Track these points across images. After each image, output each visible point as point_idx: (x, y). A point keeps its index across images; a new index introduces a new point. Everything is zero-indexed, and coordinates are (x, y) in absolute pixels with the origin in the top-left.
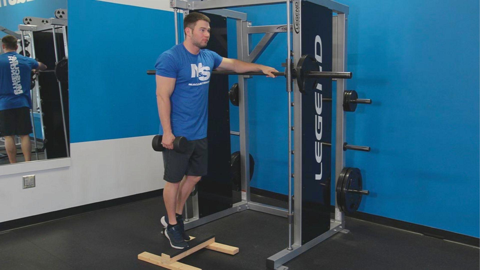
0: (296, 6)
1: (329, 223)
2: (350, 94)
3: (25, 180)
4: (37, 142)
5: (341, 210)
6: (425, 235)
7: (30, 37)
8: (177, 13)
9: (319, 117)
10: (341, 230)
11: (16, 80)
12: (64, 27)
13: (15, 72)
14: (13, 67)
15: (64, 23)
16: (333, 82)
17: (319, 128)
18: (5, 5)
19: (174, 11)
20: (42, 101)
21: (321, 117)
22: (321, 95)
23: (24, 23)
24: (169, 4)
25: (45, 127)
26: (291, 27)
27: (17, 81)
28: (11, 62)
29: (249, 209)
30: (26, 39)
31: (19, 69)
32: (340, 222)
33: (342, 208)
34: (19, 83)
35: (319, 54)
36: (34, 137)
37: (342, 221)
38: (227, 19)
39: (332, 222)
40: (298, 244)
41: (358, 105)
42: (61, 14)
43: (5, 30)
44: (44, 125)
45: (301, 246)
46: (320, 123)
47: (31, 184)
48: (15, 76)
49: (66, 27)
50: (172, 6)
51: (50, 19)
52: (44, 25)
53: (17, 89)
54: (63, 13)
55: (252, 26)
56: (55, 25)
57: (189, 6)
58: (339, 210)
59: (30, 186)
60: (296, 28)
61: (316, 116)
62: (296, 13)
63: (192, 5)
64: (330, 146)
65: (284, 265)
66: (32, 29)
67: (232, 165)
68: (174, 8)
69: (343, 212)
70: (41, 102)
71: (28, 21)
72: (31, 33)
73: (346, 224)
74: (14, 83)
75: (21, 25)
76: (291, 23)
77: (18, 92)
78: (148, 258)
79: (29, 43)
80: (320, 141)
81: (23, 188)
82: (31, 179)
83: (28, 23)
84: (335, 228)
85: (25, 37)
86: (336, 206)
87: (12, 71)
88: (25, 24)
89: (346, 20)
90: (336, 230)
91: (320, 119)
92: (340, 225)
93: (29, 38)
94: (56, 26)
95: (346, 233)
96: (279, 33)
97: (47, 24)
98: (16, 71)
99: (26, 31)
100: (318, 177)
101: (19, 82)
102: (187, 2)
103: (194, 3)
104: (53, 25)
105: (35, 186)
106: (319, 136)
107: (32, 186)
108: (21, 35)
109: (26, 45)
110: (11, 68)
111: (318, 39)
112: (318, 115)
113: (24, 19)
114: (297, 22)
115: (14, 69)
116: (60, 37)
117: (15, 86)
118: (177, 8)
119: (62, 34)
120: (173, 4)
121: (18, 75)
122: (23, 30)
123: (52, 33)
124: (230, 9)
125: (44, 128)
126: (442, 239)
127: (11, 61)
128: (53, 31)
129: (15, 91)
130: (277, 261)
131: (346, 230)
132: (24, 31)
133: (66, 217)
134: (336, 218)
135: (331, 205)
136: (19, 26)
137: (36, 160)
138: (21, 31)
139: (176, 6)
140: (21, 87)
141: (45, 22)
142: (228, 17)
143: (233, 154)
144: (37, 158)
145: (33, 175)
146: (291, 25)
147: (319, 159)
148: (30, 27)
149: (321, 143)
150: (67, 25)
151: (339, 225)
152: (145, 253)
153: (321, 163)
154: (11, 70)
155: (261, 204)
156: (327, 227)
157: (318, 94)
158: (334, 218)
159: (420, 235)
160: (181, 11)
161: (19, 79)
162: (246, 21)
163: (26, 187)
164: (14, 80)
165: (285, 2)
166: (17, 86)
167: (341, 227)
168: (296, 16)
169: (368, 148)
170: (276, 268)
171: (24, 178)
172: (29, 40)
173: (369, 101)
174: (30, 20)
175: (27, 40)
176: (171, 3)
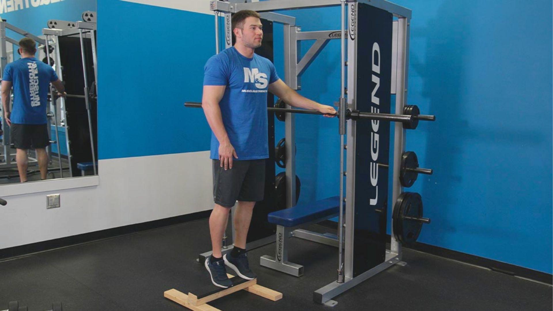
0: (352, 9)
1: (384, 254)
2: (411, 109)
3: (49, 199)
4: (62, 159)
5: (398, 240)
6: (493, 270)
7: (54, 41)
8: (218, 17)
9: (375, 134)
10: (398, 262)
11: (34, 90)
12: (92, 31)
13: (33, 81)
14: (31, 76)
15: (93, 27)
16: (391, 95)
17: (375, 147)
18: (27, 6)
19: (214, 14)
20: (68, 113)
21: (378, 135)
22: (378, 110)
23: (48, 26)
24: (209, 6)
25: (70, 141)
26: (345, 33)
27: (35, 92)
28: (30, 71)
29: (294, 237)
30: (51, 44)
31: (38, 79)
32: (397, 253)
33: (398, 237)
34: (37, 94)
35: (376, 63)
36: (59, 153)
37: (399, 253)
38: (274, 23)
39: (387, 253)
40: (348, 276)
41: (420, 121)
42: (89, 17)
43: (27, 34)
44: (69, 139)
45: (352, 278)
46: (376, 141)
47: (55, 204)
48: (33, 86)
49: (95, 32)
50: (213, 8)
51: (77, 23)
52: (70, 28)
53: (35, 101)
54: (91, 16)
55: (301, 31)
56: (82, 29)
57: (231, 8)
58: (395, 240)
59: (54, 206)
60: (351, 34)
61: (372, 133)
62: (352, 17)
63: (234, 7)
64: (387, 168)
65: (332, 299)
66: (57, 33)
67: (276, 187)
68: (215, 11)
69: (400, 242)
70: (66, 114)
71: (53, 24)
72: (56, 38)
73: (403, 256)
74: (32, 93)
75: (45, 29)
76: (345, 28)
77: (36, 103)
78: (174, 297)
79: (53, 49)
80: (376, 162)
81: (47, 208)
82: (55, 199)
83: (53, 27)
84: (391, 260)
85: (49, 42)
86: (392, 236)
87: (30, 81)
88: (50, 28)
89: (408, 25)
90: (391, 262)
91: (377, 137)
92: (397, 257)
93: (53, 44)
94: (84, 31)
95: (403, 265)
96: (331, 40)
97: (73, 28)
98: (35, 81)
99: (51, 36)
100: (373, 202)
101: (37, 92)
102: (229, 4)
103: (237, 5)
104: (81, 29)
105: (59, 207)
106: (375, 156)
107: (57, 206)
108: (45, 40)
109: (50, 52)
110: (30, 77)
111: (376, 47)
112: (374, 132)
113: (48, 22)
114: (352, 27)
115: (33, 79)
116: (87, 42)
117: (32, 97)
118: (218, 11)
119: (90, 39)
120: (214, 6)
121: (37, 86)
122: (47, 35)
123: (79, 38)
124: (277, 12)
125: (69, 143)
126: (513, 275)
127: (30, 69)
128: (81, 36)
129: (32, 102)
130: (324, 295)
131: (403, 262)
132: (49, 36)
133: (93, 241)
134: (392, 249)
135: (387, 233)
136: (43, 29)
137: (61, 178)
138: (45, 36)
139: (216, 9)
140: (38, 99)
141: (71, 26)
142: (275, 22)
143: (279, 175)
144: (61, 175)
145: (58, 194)
146: (346, 30)
147: (374, 182)
148: (55, 31)
149: (377, 164)
150: (96, 29)
151: (394, 256)
152: (173, 291)
153: (377, 187)
154: (29, 79)
155: (308, 231)
156: (381, 258)
157: (375, 109)
158: (389, 249)
159: (488, 270)
160: (223, 15)
161: (37, 90)
162: (295, 26)
163: (50, 207)
164: (32, 90)
165: (340, 5)
166: (35, 97)
167: (398, 259)
168: (351, 21)
169: (430, 171)
170: (324, 303)
171: (48, 198)
172: (53, 46)
173: (432, 117)
174: (55, 23)
175: (52, 46)
176: (211, 5)
